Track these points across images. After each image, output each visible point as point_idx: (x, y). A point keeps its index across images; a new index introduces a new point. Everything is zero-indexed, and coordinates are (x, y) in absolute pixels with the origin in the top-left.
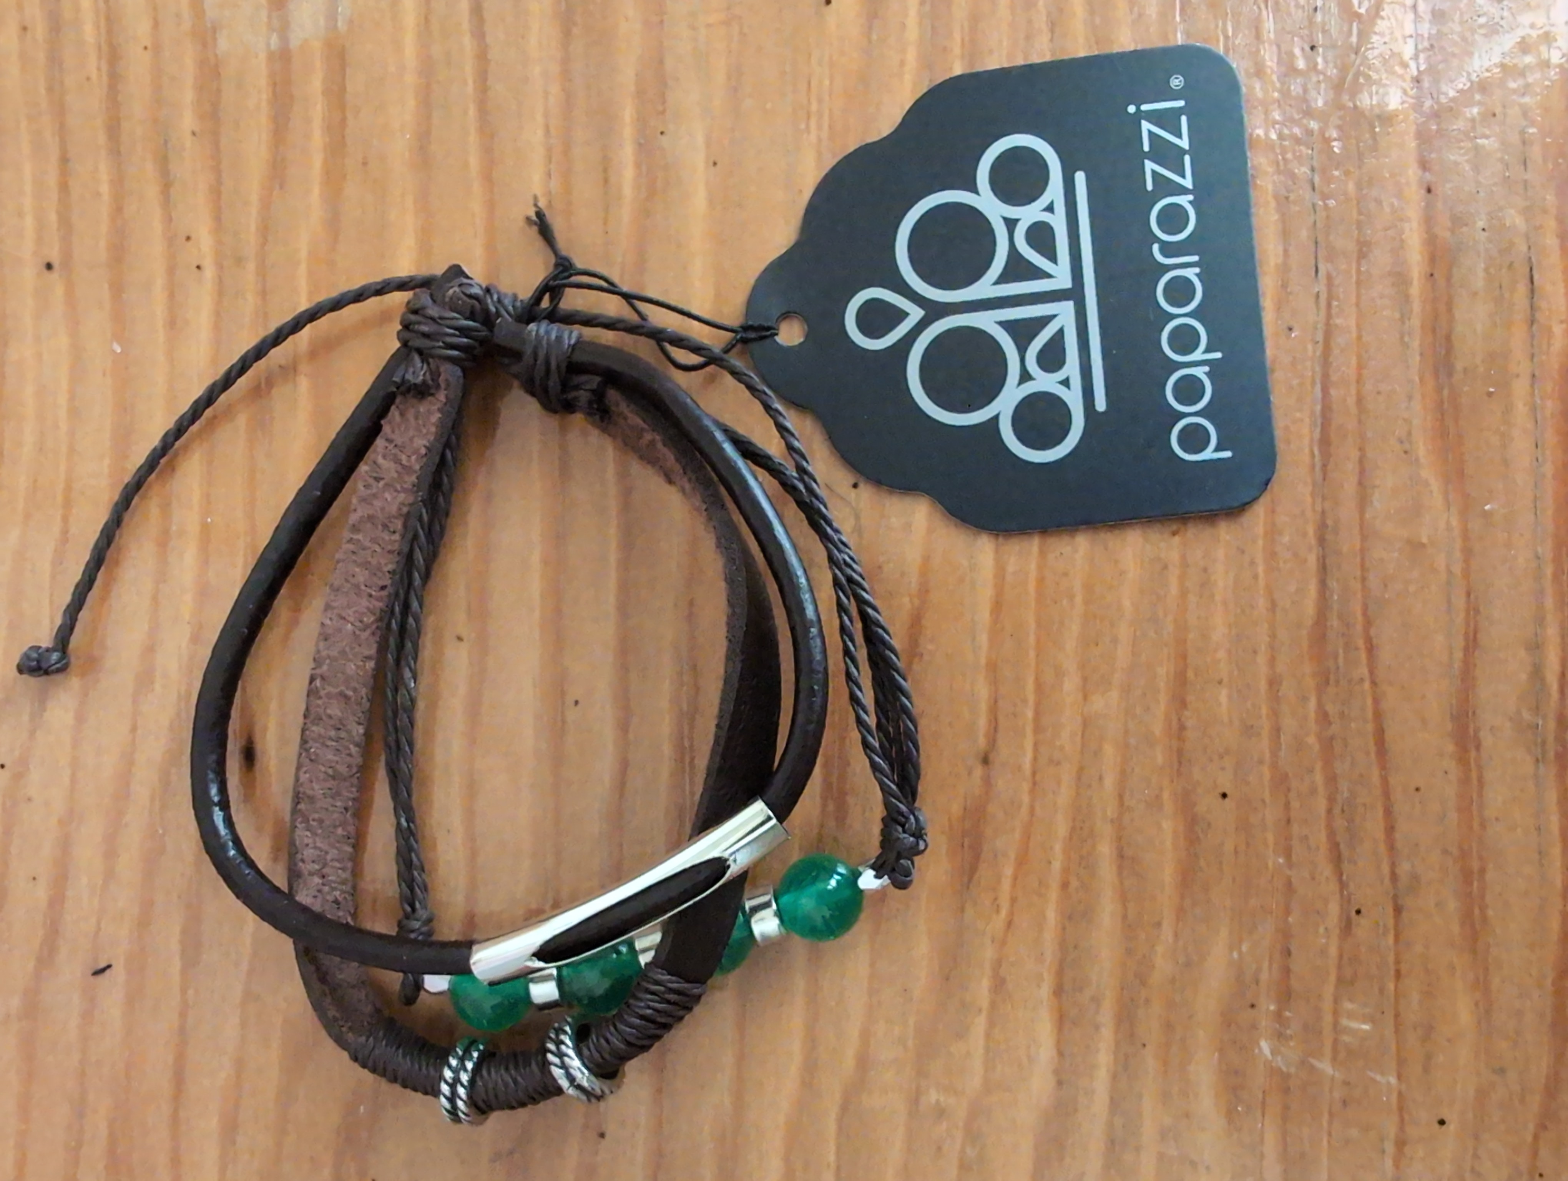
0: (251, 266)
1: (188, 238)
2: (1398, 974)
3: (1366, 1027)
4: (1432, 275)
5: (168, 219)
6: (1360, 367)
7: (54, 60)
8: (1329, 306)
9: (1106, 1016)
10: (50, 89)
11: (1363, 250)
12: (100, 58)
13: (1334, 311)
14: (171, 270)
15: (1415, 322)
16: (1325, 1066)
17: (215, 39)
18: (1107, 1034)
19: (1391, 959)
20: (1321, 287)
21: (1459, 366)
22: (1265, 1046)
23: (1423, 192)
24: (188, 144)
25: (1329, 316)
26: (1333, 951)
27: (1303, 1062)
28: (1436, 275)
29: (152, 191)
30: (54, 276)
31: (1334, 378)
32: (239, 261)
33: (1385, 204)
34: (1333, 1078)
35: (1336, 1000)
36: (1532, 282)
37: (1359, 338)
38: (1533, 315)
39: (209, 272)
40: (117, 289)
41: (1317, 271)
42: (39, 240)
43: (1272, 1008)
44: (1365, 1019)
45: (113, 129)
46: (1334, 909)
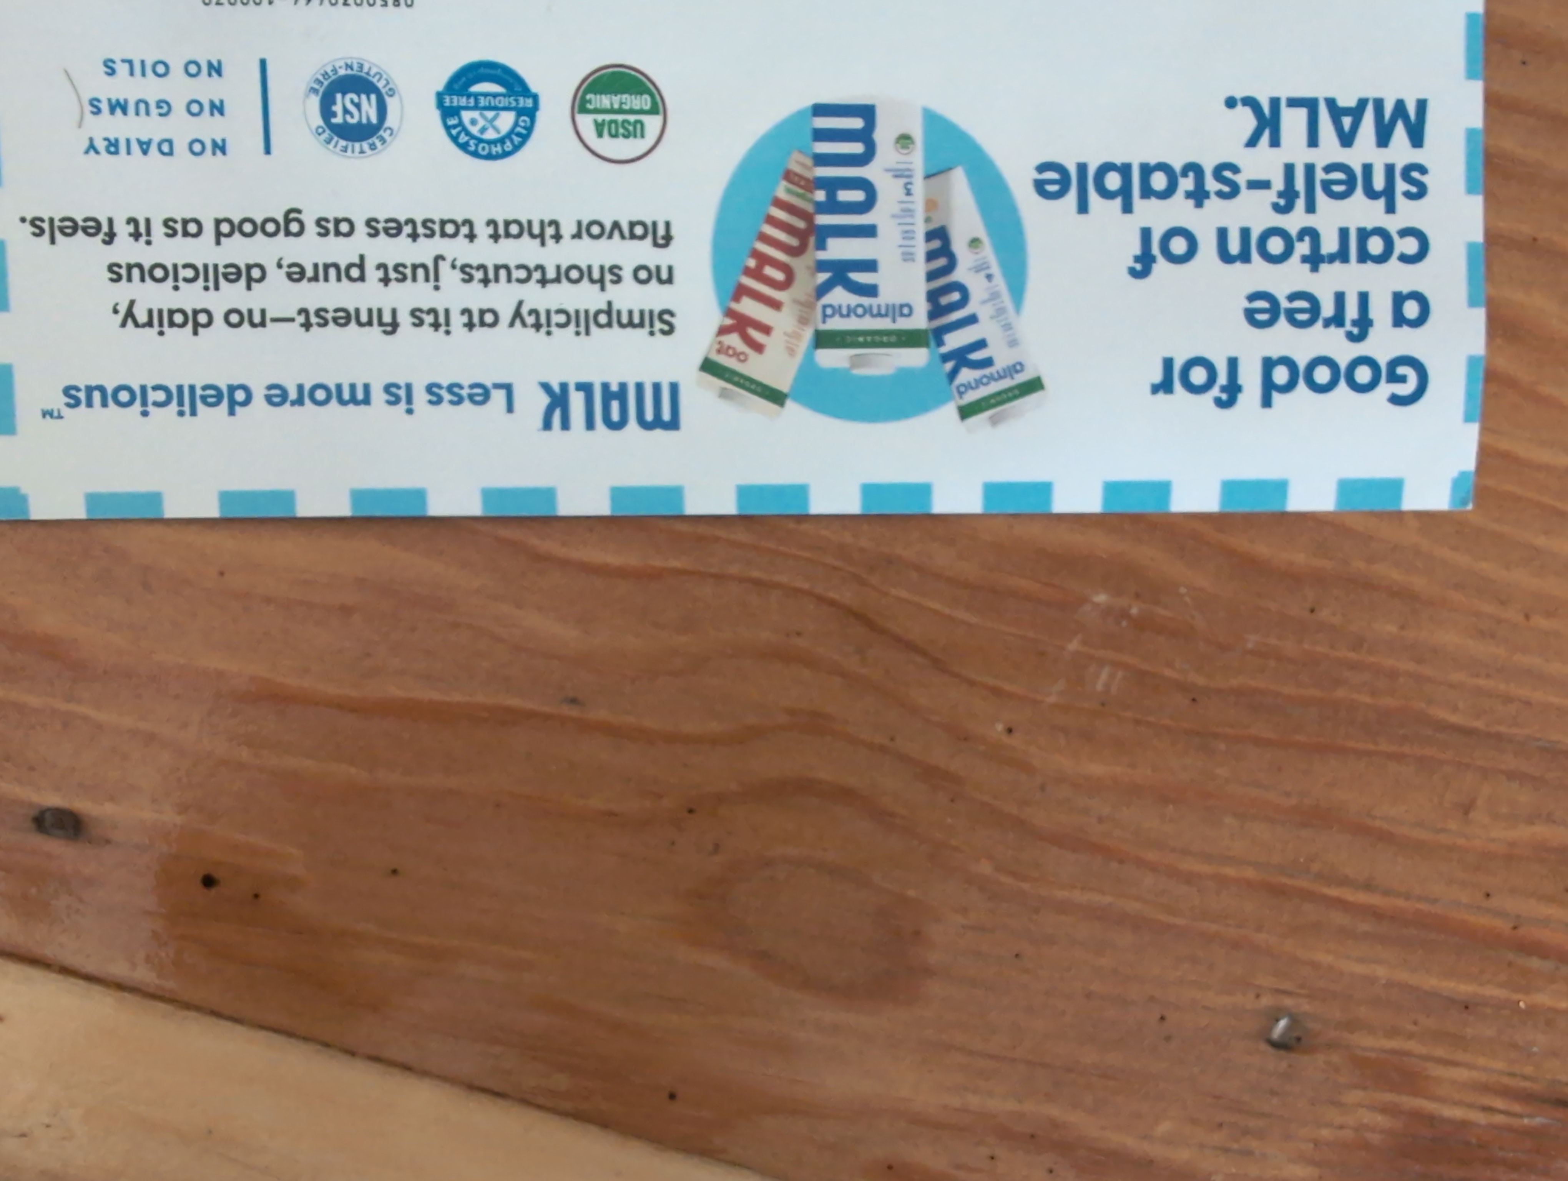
2: (1137, 722)
3: (1100, 687)
19: (1152, 719)
22: (1101, 598)
26: (1168, 672)
27: (1083, 626)
34: (1064, 649)
35: (1127, 667)
43: (1133, 611)
44: (1107, 686)
46: (1201, 681)
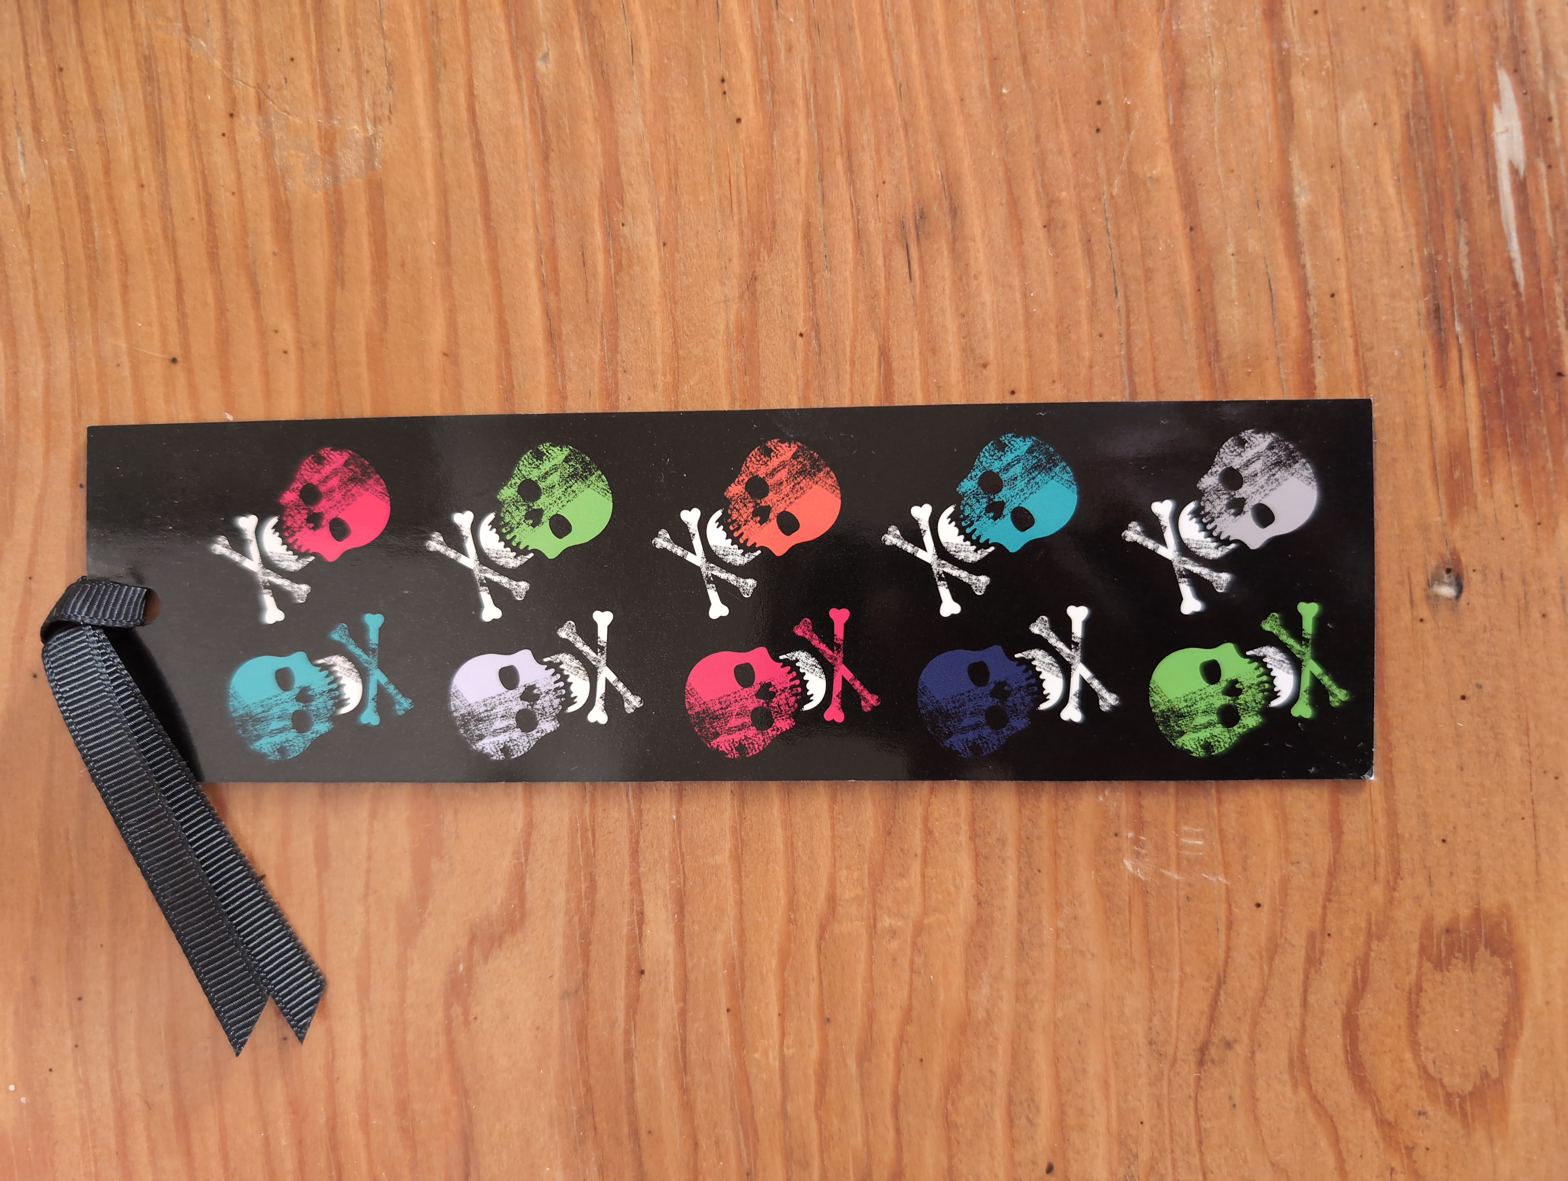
0: (324, 348)
1: (276, 332)
2: (1219, 801)
3: (1200, 843)
4: (1199, 290)
5: (259, 319)
6: (1155, 360)
7: (166, 208)
8: (1128, 317)
9: (1010, 851)
10: (164, 229)
11: (1148, 275)
12: (199, 203)
13: (1132, 320)
14: (265, 356)
15: (1191, 324)
16: (1173, 874)
17: (284, 183)
18: (1012, 866)
20: (1120, 303)
21: (1225, 355)
22: (1128, 864)
23: (1188, 230)
24: (271, 263)
25: (1129, 324)
27: (1155, 872)
28: (1202, 290)
29: (246, 298)
30: (178, 369)
31: (1136, 369)
32: (315, 345)
33: (1161, 241)
34: (1178, 881)
35: (1177, 825)
36: (1271, 290)
37: (1152, 338)
38: (1273, 314)
39: (293, 355)
40: (225, 373)
41: (1116, 293)
42: (164, 343)
43: (1130, 835)
44: (1197, 836)
45: (213, 255)
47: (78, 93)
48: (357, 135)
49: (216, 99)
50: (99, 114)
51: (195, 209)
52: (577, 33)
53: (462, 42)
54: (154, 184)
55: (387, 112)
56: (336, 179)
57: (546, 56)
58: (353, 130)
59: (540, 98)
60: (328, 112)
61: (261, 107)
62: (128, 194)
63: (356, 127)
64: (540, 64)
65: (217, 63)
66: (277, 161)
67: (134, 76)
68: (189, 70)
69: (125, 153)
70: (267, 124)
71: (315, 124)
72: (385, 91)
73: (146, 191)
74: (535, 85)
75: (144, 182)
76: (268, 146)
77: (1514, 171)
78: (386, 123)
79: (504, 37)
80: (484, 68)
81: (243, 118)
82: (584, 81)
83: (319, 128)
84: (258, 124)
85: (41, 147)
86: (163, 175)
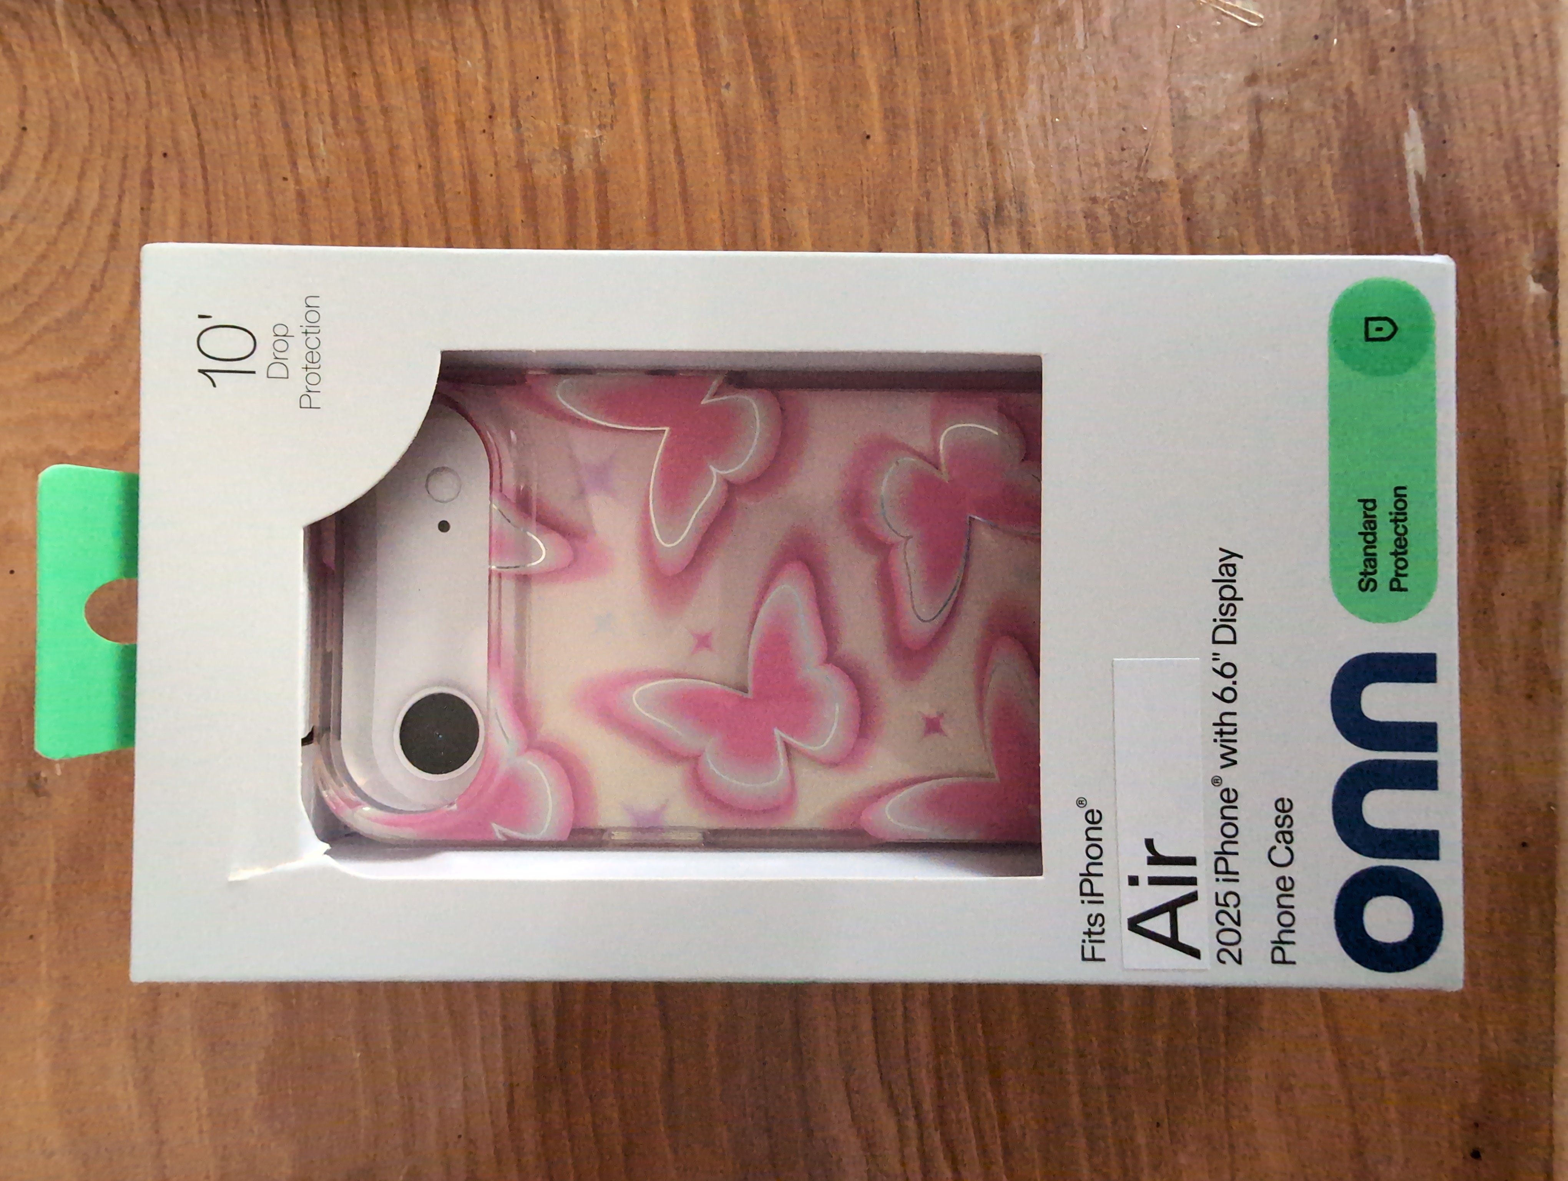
47: (368, 94)
48: (587, 136)
49: (479, 104)
50: (386, 111)
51: (461, 186)
52: (751, 69)
53: (666, 70)
54: (429, 166)
55: (609, 121)
56: (570, 168)
57: (728, 86)
58: (584, 134)
59: (724, 116)
60: (566, 119)
61: (514, 113)
62: (409, 172)
63: (586, 131)
64: (723, 90)
65: (480, 79)
66: (526, 153)
67: (414, 85)
68: (458, 82)
69: (406, 142)
70: (519, 125)
71: (555, 127)
72: (609, 105)
73: (422, 171)
74: (721, 105)
75: (422, 164)
76: (520, 142)
77: (1419, 178)
78: (609, 128)
79: (697, 69)
80: (683, 91)
81: (499, 119)
82: (756, 104)
83: (558, 129)
84: (511, 125)
85: (339, 134)
86: (437, 159)
